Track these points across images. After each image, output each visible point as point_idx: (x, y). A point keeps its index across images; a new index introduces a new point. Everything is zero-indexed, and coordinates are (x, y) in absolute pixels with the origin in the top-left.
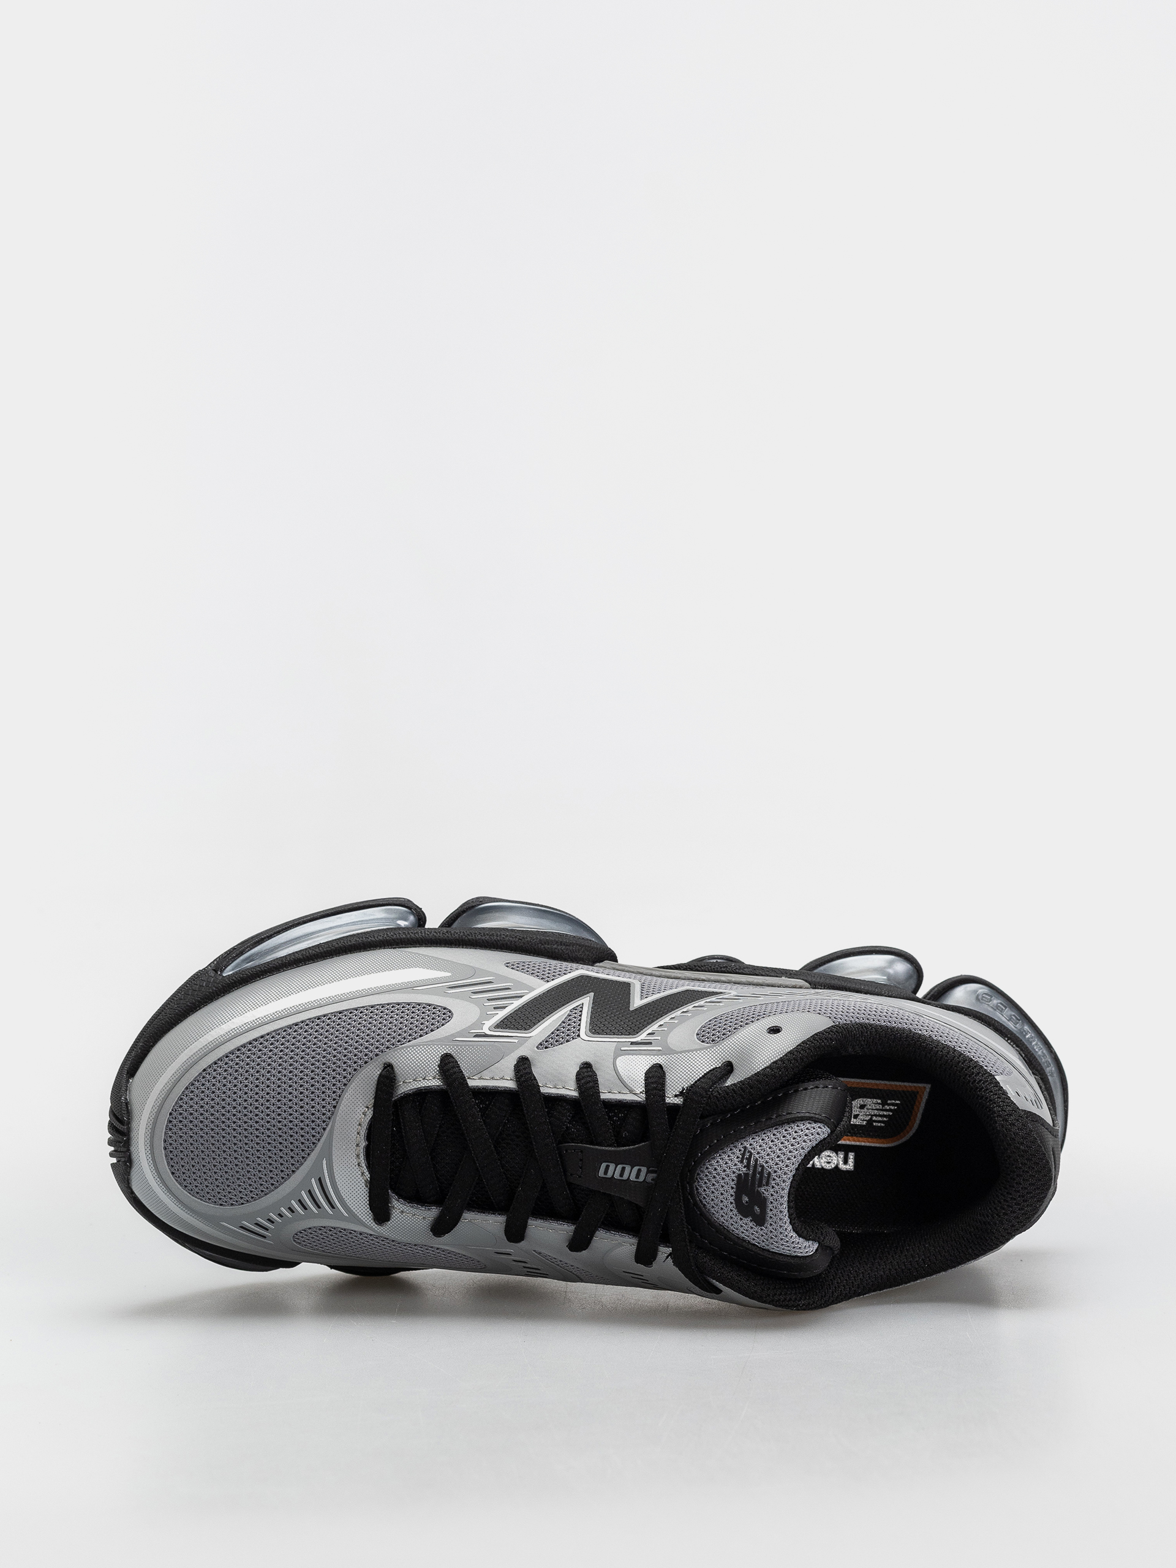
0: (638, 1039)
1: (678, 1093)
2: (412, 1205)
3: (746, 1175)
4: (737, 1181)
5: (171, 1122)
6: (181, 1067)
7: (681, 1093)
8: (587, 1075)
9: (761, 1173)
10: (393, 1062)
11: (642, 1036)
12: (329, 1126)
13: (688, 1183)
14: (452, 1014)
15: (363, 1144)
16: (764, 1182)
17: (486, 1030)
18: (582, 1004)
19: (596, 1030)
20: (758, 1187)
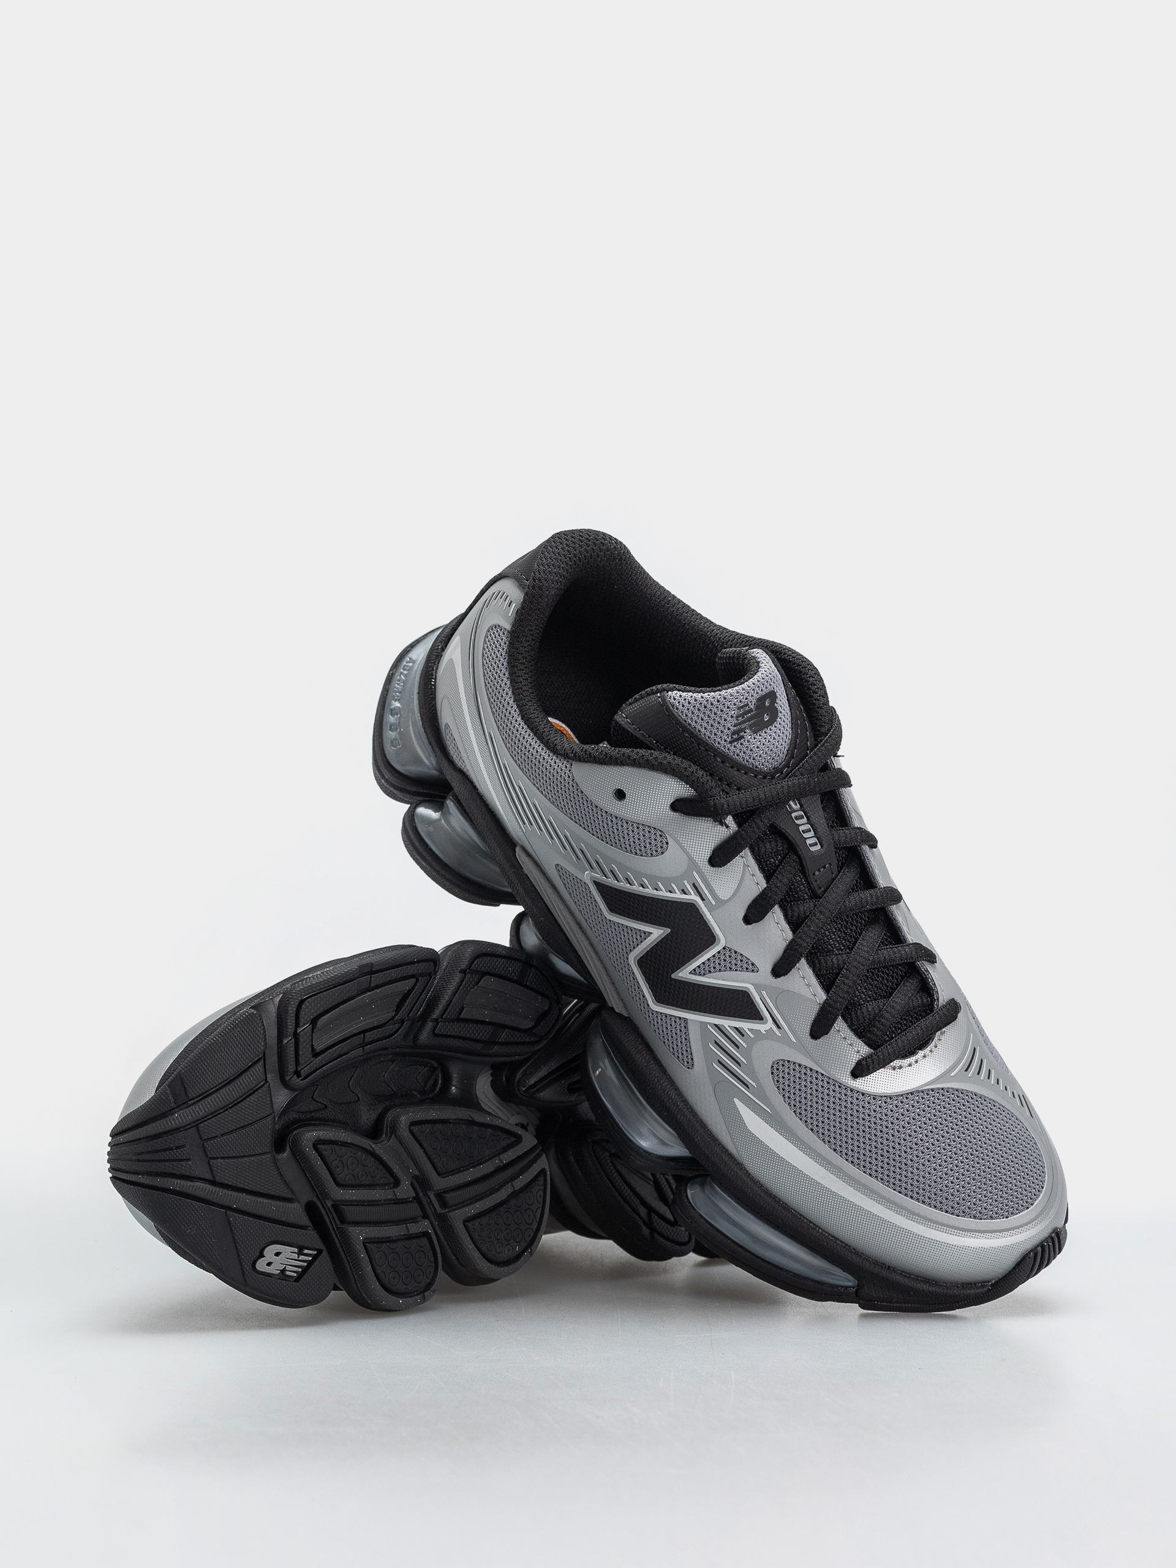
0: (698, 899)
1: (724, 827)
2: (933, 987)
3: (750, 727)
4: (759, 731)
5: (1012, 1213)
6: (968, 1237)
7: (722, 823)
8: (755, 913)
9: (742, 715)
10: (848, 1073)
11: (693, 897)
12: (928, 1087)
13: (782, 773)
14: (773, 1063)
15: (921, 1053)
16: (747, 708)
17: (770, 1024)
18: (690, 973)
19: (710, 939)
20: (753, 711)
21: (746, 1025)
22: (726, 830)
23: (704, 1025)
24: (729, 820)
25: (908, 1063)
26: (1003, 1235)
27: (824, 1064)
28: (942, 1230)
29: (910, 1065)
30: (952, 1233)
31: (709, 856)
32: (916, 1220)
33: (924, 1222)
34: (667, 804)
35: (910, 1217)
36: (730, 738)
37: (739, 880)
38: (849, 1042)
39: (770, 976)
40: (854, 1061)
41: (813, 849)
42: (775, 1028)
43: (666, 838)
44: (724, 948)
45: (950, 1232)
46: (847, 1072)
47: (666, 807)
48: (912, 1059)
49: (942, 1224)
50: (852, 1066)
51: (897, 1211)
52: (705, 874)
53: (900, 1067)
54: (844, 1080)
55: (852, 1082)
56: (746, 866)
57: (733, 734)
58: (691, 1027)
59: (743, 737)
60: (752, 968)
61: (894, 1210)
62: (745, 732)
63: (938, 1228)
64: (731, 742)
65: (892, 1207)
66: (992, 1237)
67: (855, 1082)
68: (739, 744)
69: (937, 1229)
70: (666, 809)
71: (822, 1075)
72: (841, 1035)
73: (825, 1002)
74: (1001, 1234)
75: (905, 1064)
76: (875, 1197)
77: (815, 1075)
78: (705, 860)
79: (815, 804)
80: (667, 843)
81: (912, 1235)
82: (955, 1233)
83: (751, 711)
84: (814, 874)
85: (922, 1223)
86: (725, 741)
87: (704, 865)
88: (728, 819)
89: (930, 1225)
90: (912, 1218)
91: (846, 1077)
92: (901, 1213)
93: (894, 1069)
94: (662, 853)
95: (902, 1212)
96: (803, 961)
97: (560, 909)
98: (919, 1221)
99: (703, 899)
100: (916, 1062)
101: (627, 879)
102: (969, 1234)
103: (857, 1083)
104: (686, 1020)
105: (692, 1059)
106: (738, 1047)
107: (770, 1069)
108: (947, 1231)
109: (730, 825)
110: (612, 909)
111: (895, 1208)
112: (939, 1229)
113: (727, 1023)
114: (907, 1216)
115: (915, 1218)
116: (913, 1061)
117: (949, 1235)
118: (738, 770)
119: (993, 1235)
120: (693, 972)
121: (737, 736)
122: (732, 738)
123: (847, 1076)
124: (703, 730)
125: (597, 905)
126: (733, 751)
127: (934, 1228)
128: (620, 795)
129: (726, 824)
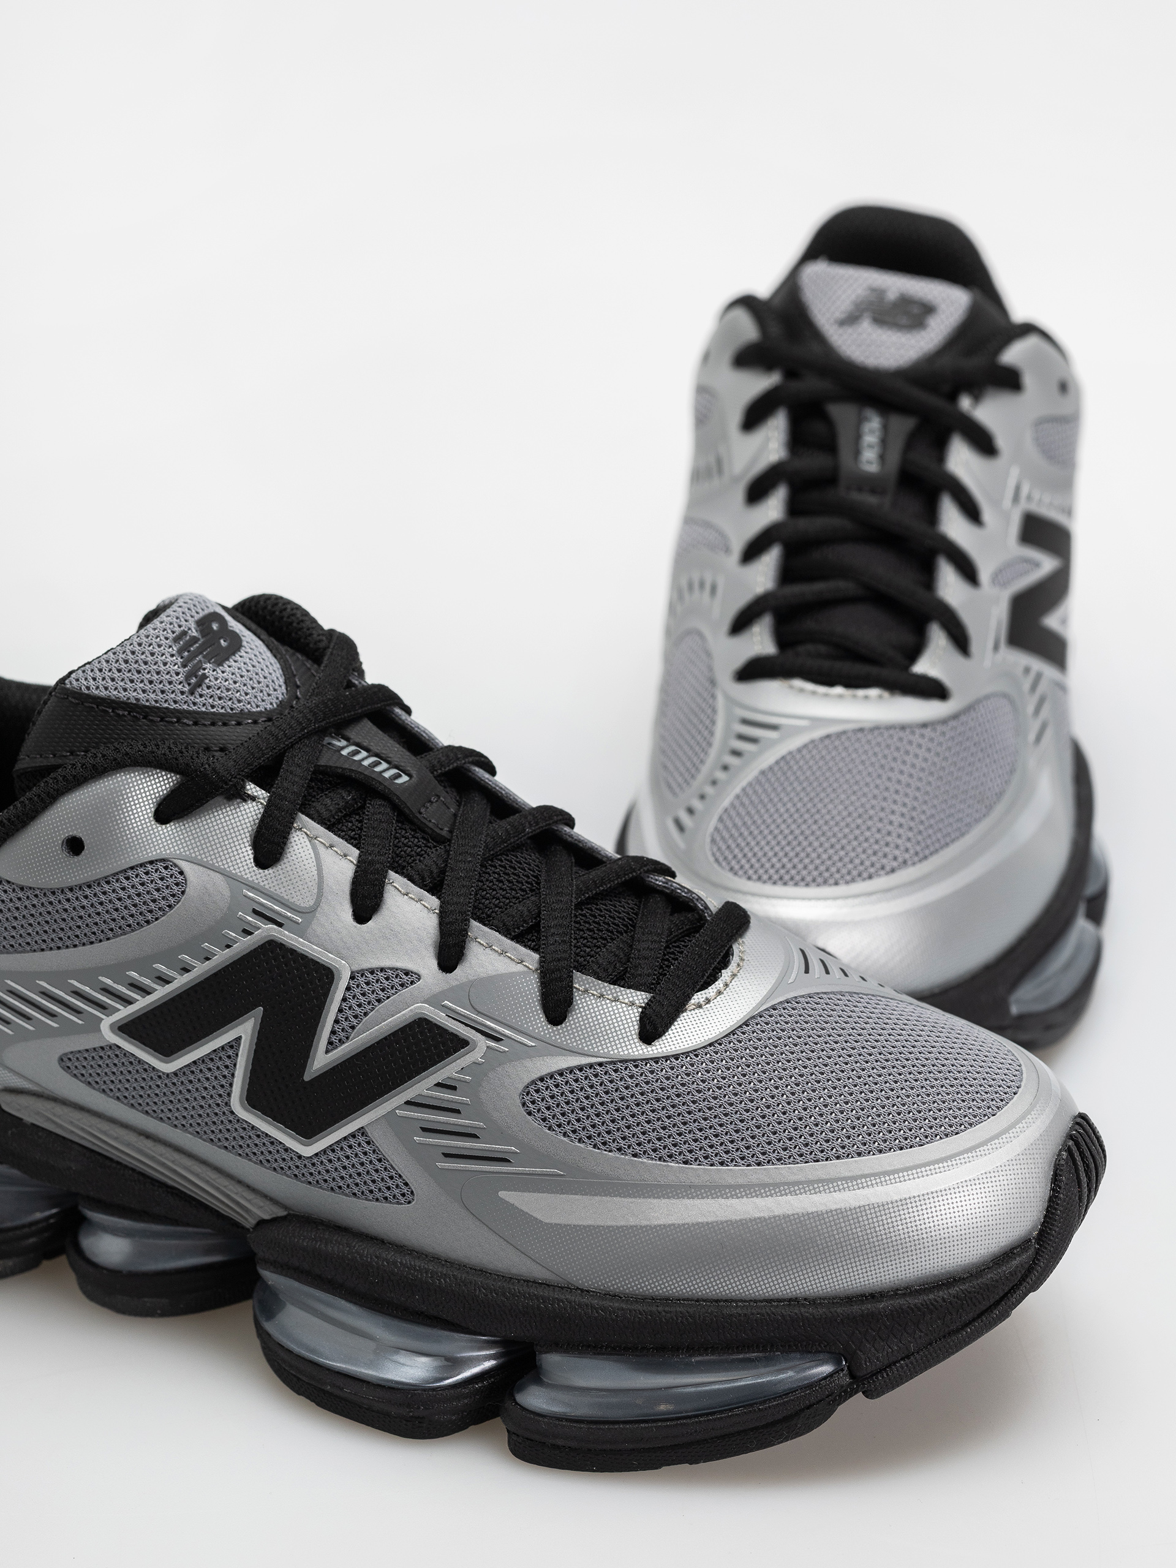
0: (273, 928)
1: (250, 802)
2: (690, 897)
3: (208, 660)
4: (224, 660)
7: (243, 800)
8: (366, 900)
9: (186, 649)
10: (636, 1040)
11: (266, 931)
12: (764, 1008)
13: (293, 708)
14: (522, 1097)
16: (188, 637)
17: (482, 1043)
18: (327, 1052)
19: (325, 976)
20: (199, 639)
21: (450, 1069)
22: (254, 803)
23: (391, 1115)
24: (252, 788)
25: (715, 990)
26: (1005, 1140)
27: (593, 1048)
28: (911, 1177)
29: (720, 993)
30: (929, 1173)
31: (252, 856)
32: (865, 1184)
33: (878, 1181)
34: (148, 818)
35: (853, 1186)
36: (187, 686)
37: (315, 863)
38: (610, 997)
39: (441, 975)
40: (634, 1019)
41: (399, 781)
42: (493, 1044)
43: (176, 866)
44: (352, 978)
45: (924, 1173)
46: (633, 1039)
47: (150, 822)
48: (719, 984)
49: (907, 1169)
50: (636, 1027)
51: (829, 1188)
52: (262, 884)
53: (708, 1001)
54: (636, 1053)
55: (649, 1049)
56: (312, 838)
57: (188, 677)
58: (374, 1134)
59: (205, 677)
60: (409, 977)
61: (825, 1190)
62: (204, 669)
63: (904, 1176)
64: (192, 693)
65: (819, 1187)
66: (991, 1151)
67: (654, 1048)
68: (205, 688)
69: (902, 1179)
70: (151, 825)
71: (601, 1064)
72: (593, 995)
73: (542, 962)
74: (1001, 1141)
75: (712, 994)
76: (784, 1190)
77: (589, 1072)
78: (250, 866)
79: (366, 730)
80: (181, 873)
81: (873, 1211)
82: (933, 1172)
83: (194, 640)
84: (421, 813)
85: (877, 1183)
86: (182, 693)
87: (253, 874)
88: (248, 787)
89: (890, 1180)
90: (857, 1184)
91: (636, 1047)
92: (836, 1188)
93: (700, 1006)
94: (183, 893)
95: (838, 1186)
96: (475, 924)
97: (105, 1133)
98: (869, 1183)
99: (280, 925)
100: (726, 985)
101: (159, 978)
102: (954, 1162)
103: (658, 1047)
104: (362, 1131)
105: (406, 1184)
106: (458, 1112)
107: (522, 1110)
108: (920, 1175)
109: (256, 794)
110: (167, 1051)
111: (823, 1186)
112: (906, 1178)
113: (422, 1087)
114: (848, 1187)
115: (862, 1183)
116: (722, 985)
117: (925, 1177)
118: (225, 724)
119: (989, 1147)
120: (330, 1047)
121: (196, 681)
122: (189, 684)
123: (638, 1044)
124: (141, 696)
125: (146, 1067)
126: (202, 703)
127: (898, 1180)
128: (75, 846)
129: (249, 796)
